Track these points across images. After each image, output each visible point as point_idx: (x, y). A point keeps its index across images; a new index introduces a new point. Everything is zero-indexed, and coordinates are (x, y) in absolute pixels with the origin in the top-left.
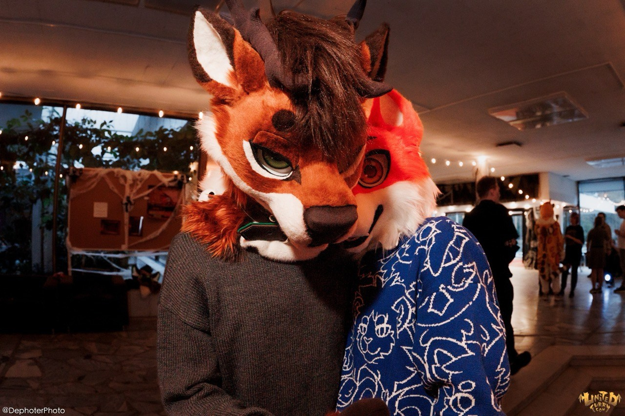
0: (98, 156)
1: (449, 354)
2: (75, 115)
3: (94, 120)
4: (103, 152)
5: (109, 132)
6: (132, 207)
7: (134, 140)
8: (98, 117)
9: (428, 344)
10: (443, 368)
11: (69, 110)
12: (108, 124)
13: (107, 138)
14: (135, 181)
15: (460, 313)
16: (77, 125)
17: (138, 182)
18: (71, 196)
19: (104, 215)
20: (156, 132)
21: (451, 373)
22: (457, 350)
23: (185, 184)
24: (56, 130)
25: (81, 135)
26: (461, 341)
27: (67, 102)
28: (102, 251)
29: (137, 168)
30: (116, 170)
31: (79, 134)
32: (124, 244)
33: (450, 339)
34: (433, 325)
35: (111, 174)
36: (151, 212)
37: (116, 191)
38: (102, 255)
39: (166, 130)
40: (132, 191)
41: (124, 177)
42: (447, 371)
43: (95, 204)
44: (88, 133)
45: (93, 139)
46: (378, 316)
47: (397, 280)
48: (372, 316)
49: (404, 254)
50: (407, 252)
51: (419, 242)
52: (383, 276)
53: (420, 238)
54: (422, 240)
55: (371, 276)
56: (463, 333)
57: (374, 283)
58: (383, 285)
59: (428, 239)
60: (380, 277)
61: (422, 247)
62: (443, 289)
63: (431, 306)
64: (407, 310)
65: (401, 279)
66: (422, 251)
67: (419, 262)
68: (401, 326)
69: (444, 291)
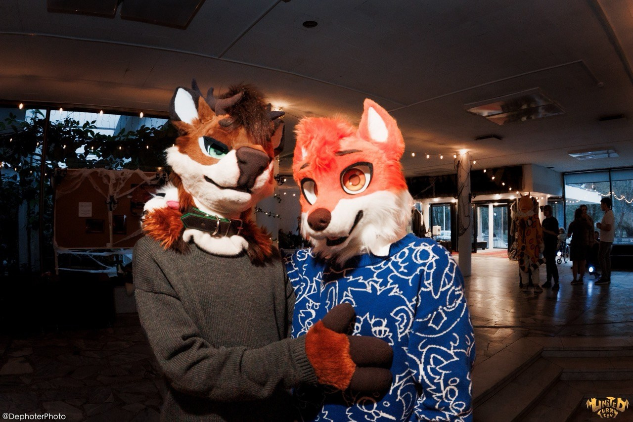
0: (81, 156)
1: (442, 359)
2: (58, 116)
3: (77, 121)
4: (87, 153)
5: (92, 133)
6: (116, 206)
7: (116, 140)
8: (82, 118)
9: (425, 350)
10: (437, 368)
11: (52, 112)
12: (91, 125)
13: (90, 138)
14: (118, 180)
15: (451, 328)
16: (60, 125)
17: (121, 182)
18: (57, 197)
19: (89, 214)
20: (137, 131)
21: (444, 372)
22: (447, 356)
23: (167, 182)
24: (40, 132)
25: (65, 136)
26: (450, 350)
27: (51, 104)
28: (88, 250)
29: (119, 167)
30: (99, 170)
31: (63, 135)
32: (109, 242)
33: (442, 348)
34: (431, 336)
35: (94, 174)
36: (134, 211)
37: (99, 190)
38: (87, 253)
39: (148, 129)
40: (115, 190)
41: (108, 177)
42: (441, 371)
43: (80, 204)
44: (71, 134)
45: (76, 139)
46: (375, 319)
47: (396, 291)
48: (366, 318)
49: (402, 269)
50: (405, 268)
51: (417, 262)
52: (379, 284)
53: (419, 258)
54: (421, 262)
55: (363, 281)
56: (451, 345)
57: (368, 288)
58: (379, 293)
59: (428, 262)
60: (375, 285)
61: (422, 268)
62: (441, 309)
63: (431, 322)
64: (409, 319)
65: (400, 291)
66: (422, 271)
67: (419, 281)
68: (403, 332)
69: (441, 311)
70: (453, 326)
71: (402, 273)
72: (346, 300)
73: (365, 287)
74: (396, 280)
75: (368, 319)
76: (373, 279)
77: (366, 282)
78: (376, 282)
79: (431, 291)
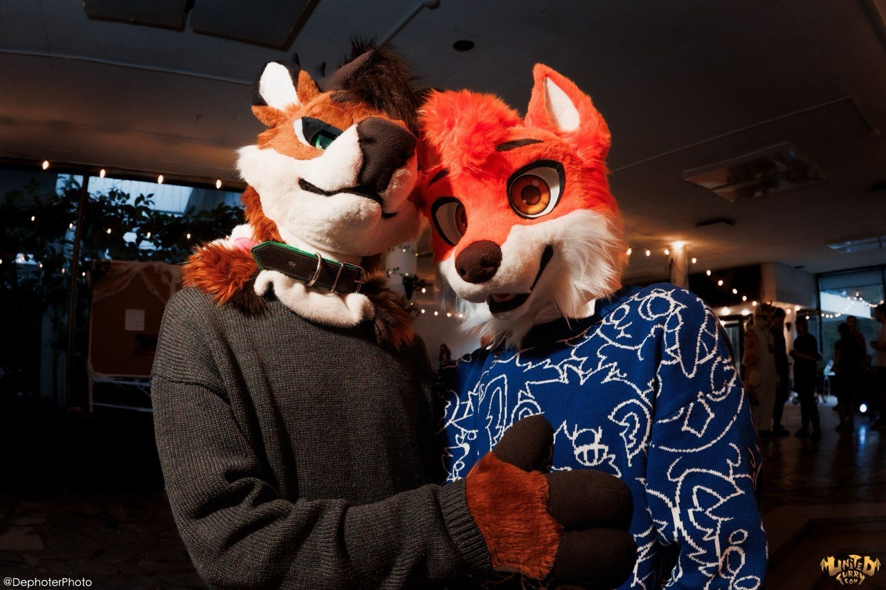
0: (131, 243)
1: (715, 494)
2: (100, 185)
3: (126, 193)
4: (139, 240)
5: (148, 211)
7: (183, 222)
8: (133, 189)
9: (681, 478)
10: (707, 513)
11: (92, 179)
12: (146, 199)
13: (145, 218)
15: (724, 433)
16: (103, 198)
18: (94, 301)
19: (140, 327)
20: (213, 211)
21: (720, 520)
22: (725, 488)
24: (73, 207)
25: (108, 214)
26: (728, 475)
27: (90, 167)
28: (137, 378)
30: (157, 264)
31: (106, 213)
33: (711, 472)
34: (688, 451)
35: (149, 270)
37: (156, 293)
38: (136, 383)
39: (229, 208)
41: (169, 275)
42: (714, 518)
43: (128, 312)
44: (118, 212)
45: (125, 219)
46: (578, 430)
47: (614, 374)
48: (563, 430)
49: (622, 334)
50: (626, 331)
51: (649, 319)
52: (580, 367)
53: (650, 313)
54: (655, 317)
55: (552, 366)
56: (729, 464)
57: (562, 377)
58: (582, 382)
59: (668, 316)
60: (575, 368)
61: (659, 326)
62: (701, 397)
63: (686, 422)
64: (643, 421)
65: (621, 373)
66: (659, 332)
67: (656, 349)
68: (636, 447)
69: (703, 401)
70: (727, 429)
71: (623, 341)
72: (522, 406)
73: (557, 375)
74: (612, 354)
75: (566, 432)
76: (570, 359)
77: (557, 367)
78: (576, 364)
79: (679, 363)
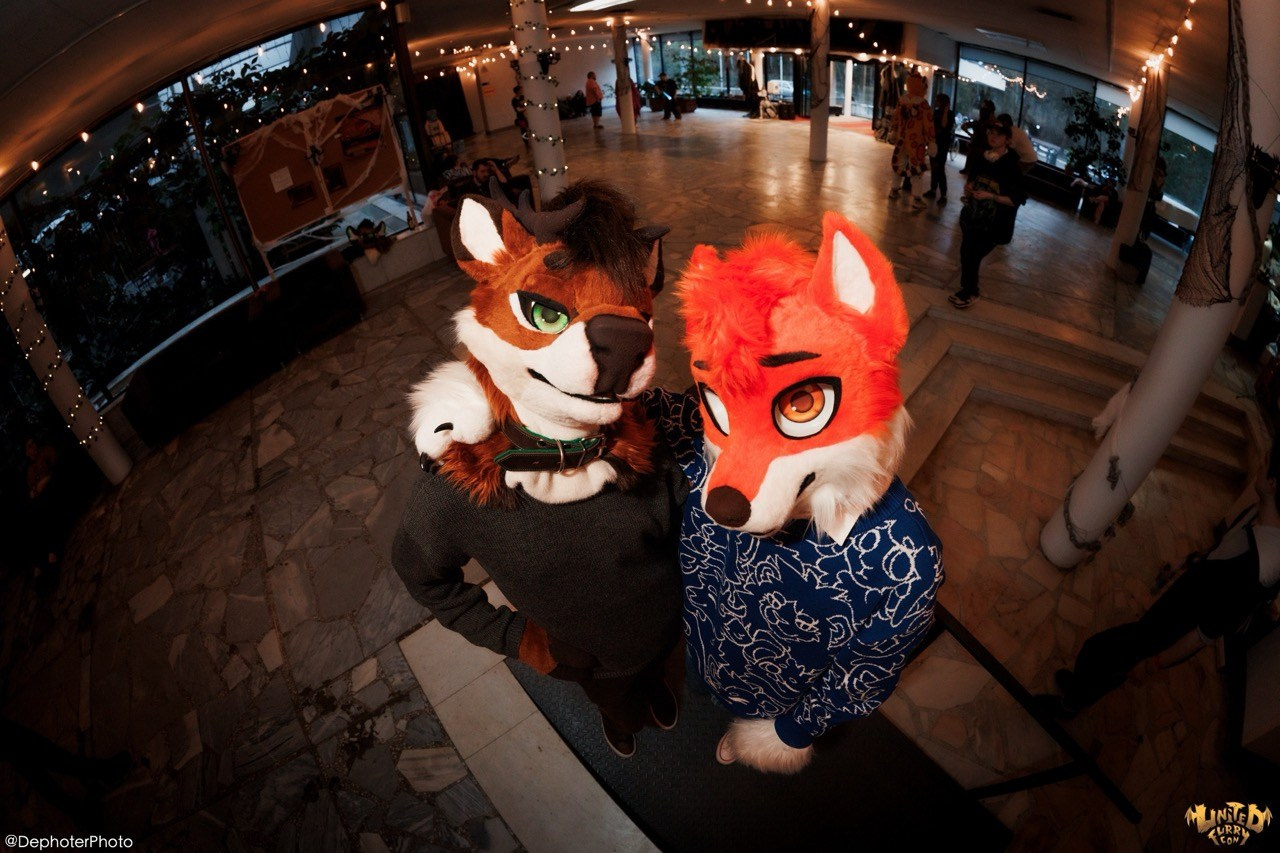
6: (322, 157)
9: (858, 666)
14: (314, 121)
15: (900, 650)
17: (320, 121)
19: (289, 183)
21: (871, 687)
30: (284, 119)
32: (327, 206)
33: (879, 667)
34: (870, 657)
35: (279, 130)
37: (293, 146)
40: (315, 136)
41: (299, 124)
42: (868, 687)
43: (272, 176)
46: (803, 613)
47: (842, 596)
49: (861, 572)
50: (866, 572)
52: (820, 578)
55: (799, 559)
56: (892, 665)
58: (817, 587)
59: (901, 582)
61: (890, 588)
62: (895, 637)
63: (877, 647)
65: (848, 598)
68: (837, 644)
69: (895, 639)
71: (859, 578)
73: (800, 569)
75: (795, 607)
76: (815, 567)
77: (802, 565)
78: (819, 574)
79: (889, 621)
